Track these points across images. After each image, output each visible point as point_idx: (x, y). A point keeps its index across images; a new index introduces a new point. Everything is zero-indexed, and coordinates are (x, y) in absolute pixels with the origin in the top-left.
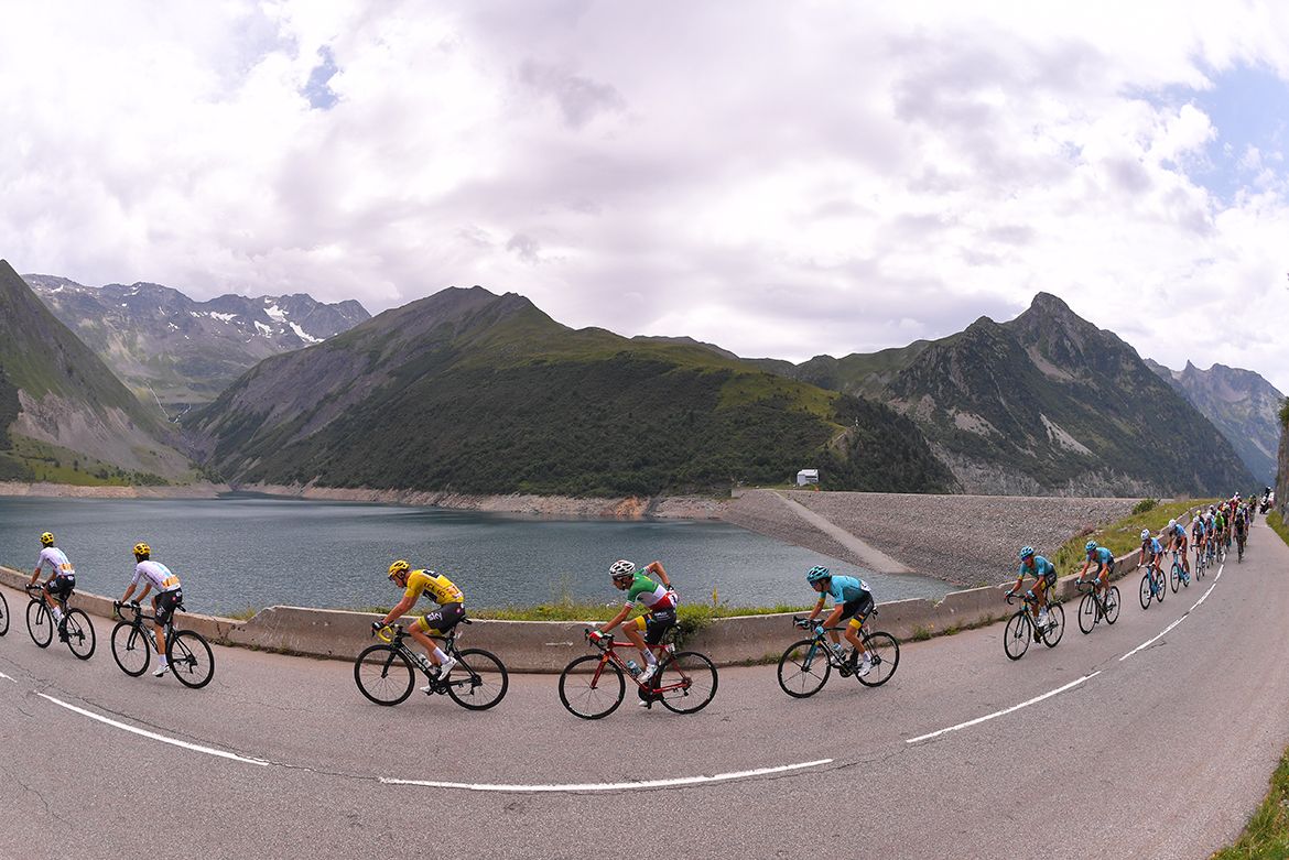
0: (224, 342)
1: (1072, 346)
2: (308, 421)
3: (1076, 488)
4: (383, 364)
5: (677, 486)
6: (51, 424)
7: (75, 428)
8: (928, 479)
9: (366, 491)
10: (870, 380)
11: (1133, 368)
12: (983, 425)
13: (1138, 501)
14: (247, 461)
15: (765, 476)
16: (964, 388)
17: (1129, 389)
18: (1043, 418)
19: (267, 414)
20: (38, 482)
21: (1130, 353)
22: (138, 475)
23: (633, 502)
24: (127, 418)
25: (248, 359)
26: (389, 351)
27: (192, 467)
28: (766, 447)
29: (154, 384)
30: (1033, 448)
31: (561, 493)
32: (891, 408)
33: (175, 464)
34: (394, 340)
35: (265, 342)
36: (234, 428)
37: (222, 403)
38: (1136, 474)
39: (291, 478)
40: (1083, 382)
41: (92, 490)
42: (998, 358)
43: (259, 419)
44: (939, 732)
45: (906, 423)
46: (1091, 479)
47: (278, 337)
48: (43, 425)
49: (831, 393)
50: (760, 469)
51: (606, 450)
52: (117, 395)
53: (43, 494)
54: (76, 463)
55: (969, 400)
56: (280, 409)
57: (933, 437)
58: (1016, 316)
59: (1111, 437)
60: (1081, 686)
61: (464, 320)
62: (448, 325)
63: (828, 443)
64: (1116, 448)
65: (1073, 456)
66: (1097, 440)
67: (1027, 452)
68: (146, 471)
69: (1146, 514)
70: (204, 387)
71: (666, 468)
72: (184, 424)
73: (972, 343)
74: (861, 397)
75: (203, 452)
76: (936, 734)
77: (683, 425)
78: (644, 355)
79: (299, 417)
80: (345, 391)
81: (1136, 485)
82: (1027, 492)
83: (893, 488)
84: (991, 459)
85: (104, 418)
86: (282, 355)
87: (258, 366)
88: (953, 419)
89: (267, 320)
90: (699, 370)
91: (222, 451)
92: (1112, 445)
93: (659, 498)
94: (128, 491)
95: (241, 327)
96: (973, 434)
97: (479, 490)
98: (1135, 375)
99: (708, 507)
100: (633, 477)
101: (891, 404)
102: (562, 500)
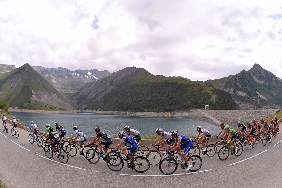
0: (78, 80)
1: (262, 75)
2: (97, 96)
3: (264, 107)
4: (114, 84)
5: (179, 109)
6: (39, 97)
7: (45, 98)
8: (232, 106)
9: (110, 111)
10: (220, 85)
11: (275, 80)
12: (244, 94)
13: (277, 110)
14: (84, 105)
15: (198, 107)
16: (240, 86)
17: (275, 85)
18: (257, 92)
19: (88, 95)
20: (37, 110)
21: (274, 76)
22: (59, 108)
23: (169, 113)
24: (57, 96)
25: (84, 83)
26: (115, 81)
27: (72, 106)
28: (198, 100)
29: (62, 89)
30: (255, 99)
31: (153, 111)
32: (224, 91)
33: (68, 106)
34: (116, 79)
35: (87, 80)
36: (81, 98)
37: (78, 93)
38: (277, 104)
39: (94, 109)
40: (265, 83)
41: (49, 111)
42: (247, 79)
43: (87, 96)
44: (235, 163)
45: (228, 94)
46: (267, 105)
47: (90, 79)
48: (38, 98)
49: (212, 88)
50: (197, 105)
51: (163, 102)
52: (55, 91)
53: (38, 112)
54: (45, 106)
55: (241, 88)
56: (91, 94)
57: (234, 97)
58: (250, 69)
59: (271, 96)
60: (265, 152)
61: (131, 74)
62: (127, 75)
63: (211, 99)
64: (272, 98)
65: (263, 100)
66: (268, 96)
67: (254, 100)
68: (61, 107)
69: (279, 113)
70: (74, 89)
71: (176, 105)
72: (70, 97)
73: (241, 76)
74: (218, 89)
75: (74, 103)
76: (234, 164)
77: (180, 96)
78: (171, 81)
79: (95, 96)
80: (105, 90)
81: (277, 106)
82: (254, 109)
83: (225, 109)
84: (246, 102)
85: (52, 96)
86: (91, 82)
87: (86, 85)
88: (238, 93)
89: (87, 75)
90: (183, 84)
91: (78, 103)
92: (271, 97)
93: (175, 112)
94: (58, 112)
95: (82, 77)
96: (242, 96)
97: (135, 111)
98: (276, 81)
99: (185, 114)
100: (169, 108)
101: (224, 90)
102: (154, 113)
